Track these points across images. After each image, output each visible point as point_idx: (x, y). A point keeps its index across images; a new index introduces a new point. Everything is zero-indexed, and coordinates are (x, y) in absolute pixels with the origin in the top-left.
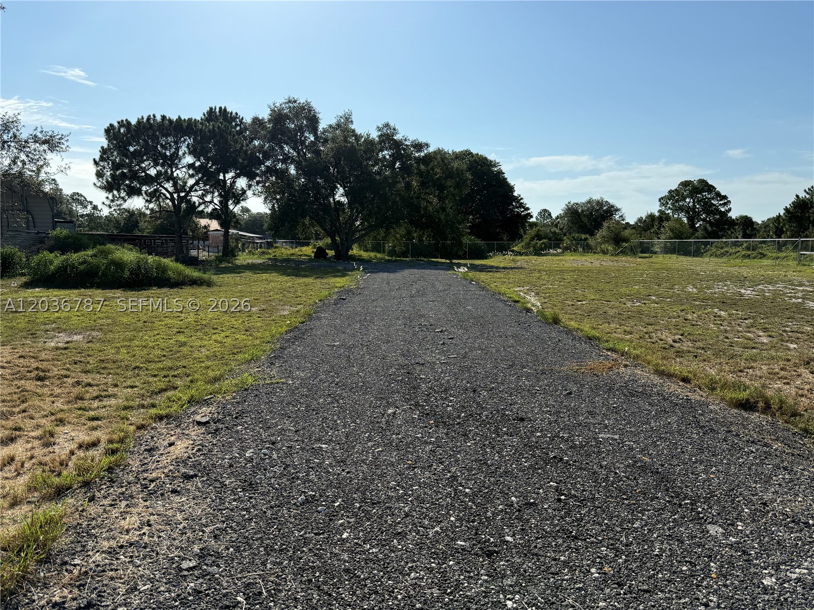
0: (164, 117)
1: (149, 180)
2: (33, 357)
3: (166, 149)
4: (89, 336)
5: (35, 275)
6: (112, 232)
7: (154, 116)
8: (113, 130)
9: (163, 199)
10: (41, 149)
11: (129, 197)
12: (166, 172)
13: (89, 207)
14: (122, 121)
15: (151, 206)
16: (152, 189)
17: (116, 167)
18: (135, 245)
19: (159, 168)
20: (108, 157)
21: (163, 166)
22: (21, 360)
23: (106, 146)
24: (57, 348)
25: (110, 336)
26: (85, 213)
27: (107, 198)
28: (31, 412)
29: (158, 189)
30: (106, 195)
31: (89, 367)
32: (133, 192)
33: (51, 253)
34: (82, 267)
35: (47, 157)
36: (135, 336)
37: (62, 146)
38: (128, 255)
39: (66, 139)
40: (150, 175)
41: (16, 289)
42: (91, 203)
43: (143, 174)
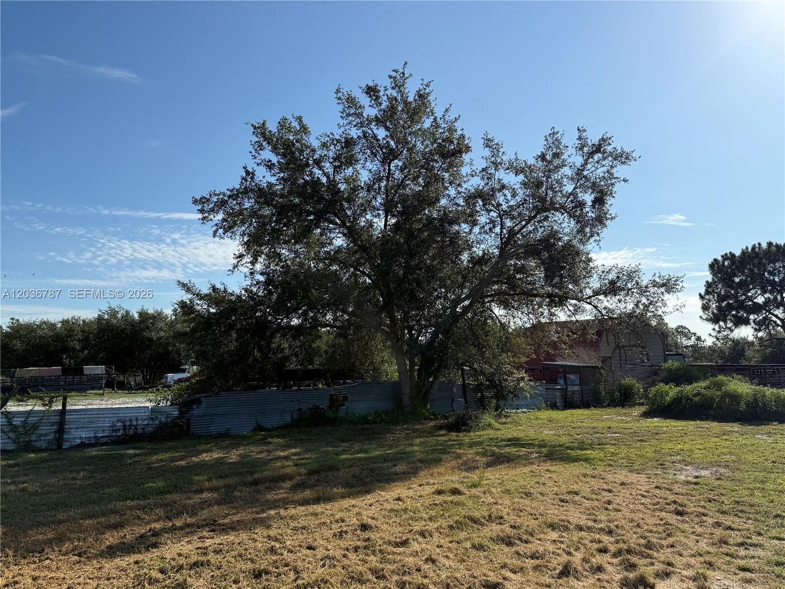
0: (770, 244)
1: (757, 308)
2: (668, 489)
3: (774, 275)
4: (716, 472)
5: (653, 405)
6: (717, 362)
7: (759, 244)
8: (717, 264)
9: (773, 327)
10: (659, 291)
11: (736, 327)
12: (775, 298)
13: (693, 338)
14: (726, 254)
15: (760, 334)
16: (761, 318)
17: (721, 299)
18: (744, 375)
19: (767, 295)
20: (713, 291)
21: (771, 292)
22: (658, 491)
23: (710, 280)
24: (688, 483)
25: (738, 475)
26: (689, 344)
27: (714, 329)
28: (679, 548)
29: (767, 316)
30: (713, 326)
31: (725, 508)
32: (740, 321)
33: (666, 385)
34: (696, 399)
35: (665, 299)
36: (766, 478)
37: (678, 287)
38: (741, 387)
39: (681, 280)
40: (758, 304)
41: (637, 418)
42: (695, 334)
43: (750, 303)
